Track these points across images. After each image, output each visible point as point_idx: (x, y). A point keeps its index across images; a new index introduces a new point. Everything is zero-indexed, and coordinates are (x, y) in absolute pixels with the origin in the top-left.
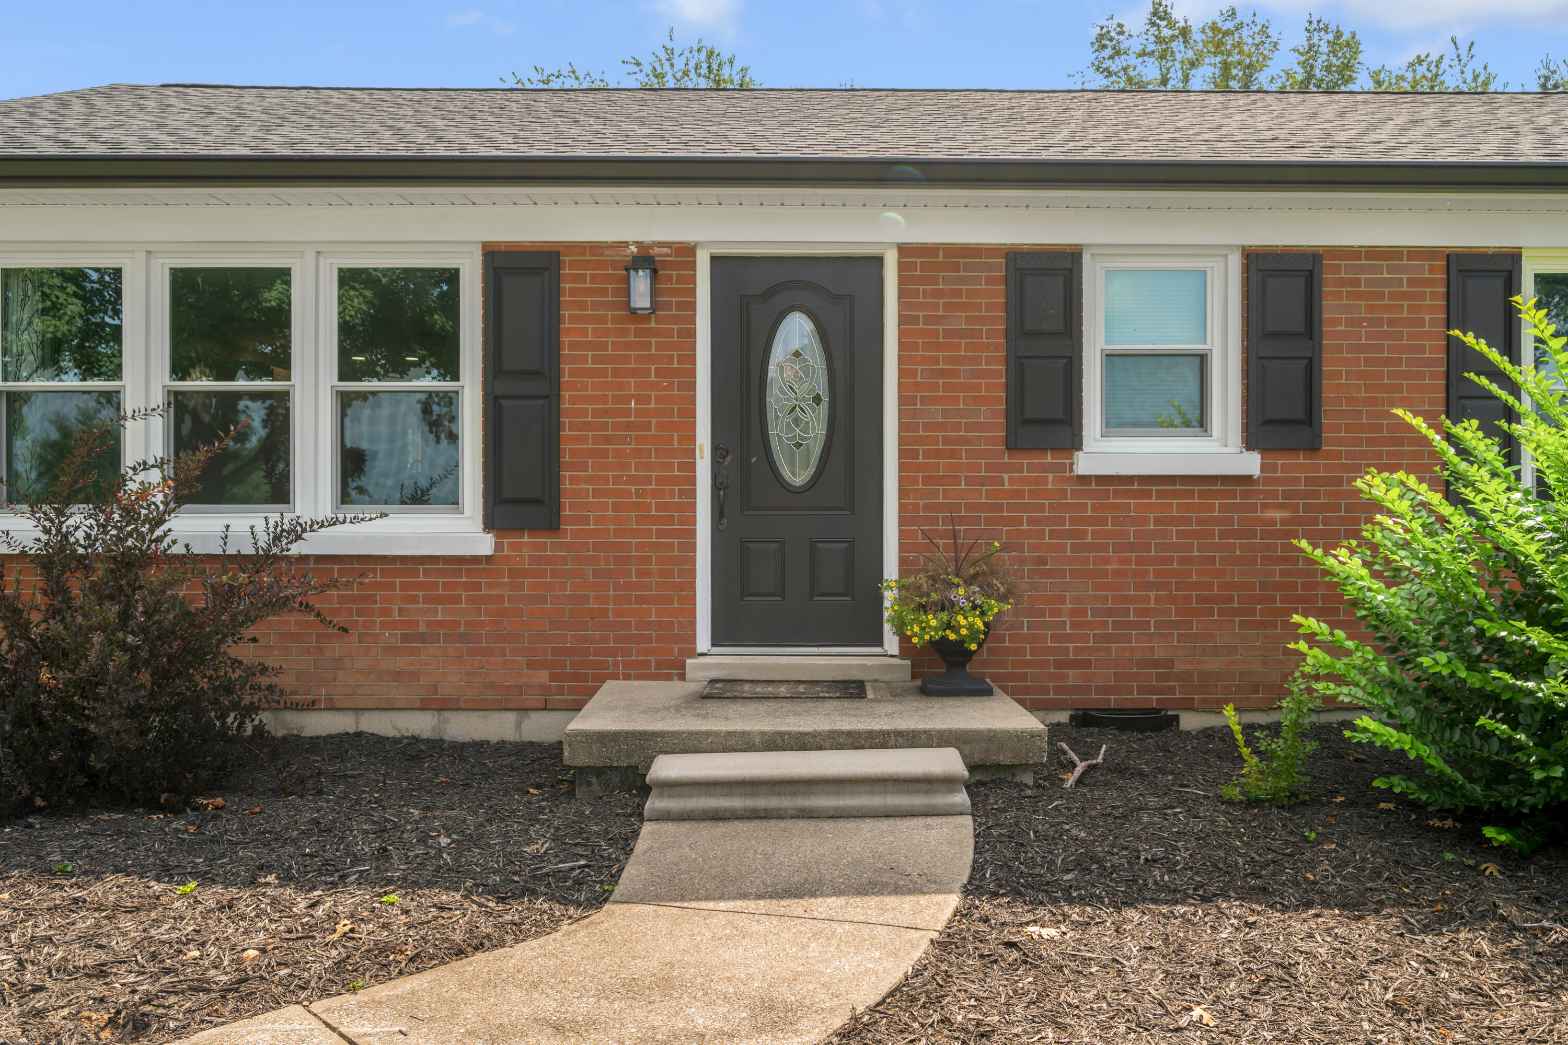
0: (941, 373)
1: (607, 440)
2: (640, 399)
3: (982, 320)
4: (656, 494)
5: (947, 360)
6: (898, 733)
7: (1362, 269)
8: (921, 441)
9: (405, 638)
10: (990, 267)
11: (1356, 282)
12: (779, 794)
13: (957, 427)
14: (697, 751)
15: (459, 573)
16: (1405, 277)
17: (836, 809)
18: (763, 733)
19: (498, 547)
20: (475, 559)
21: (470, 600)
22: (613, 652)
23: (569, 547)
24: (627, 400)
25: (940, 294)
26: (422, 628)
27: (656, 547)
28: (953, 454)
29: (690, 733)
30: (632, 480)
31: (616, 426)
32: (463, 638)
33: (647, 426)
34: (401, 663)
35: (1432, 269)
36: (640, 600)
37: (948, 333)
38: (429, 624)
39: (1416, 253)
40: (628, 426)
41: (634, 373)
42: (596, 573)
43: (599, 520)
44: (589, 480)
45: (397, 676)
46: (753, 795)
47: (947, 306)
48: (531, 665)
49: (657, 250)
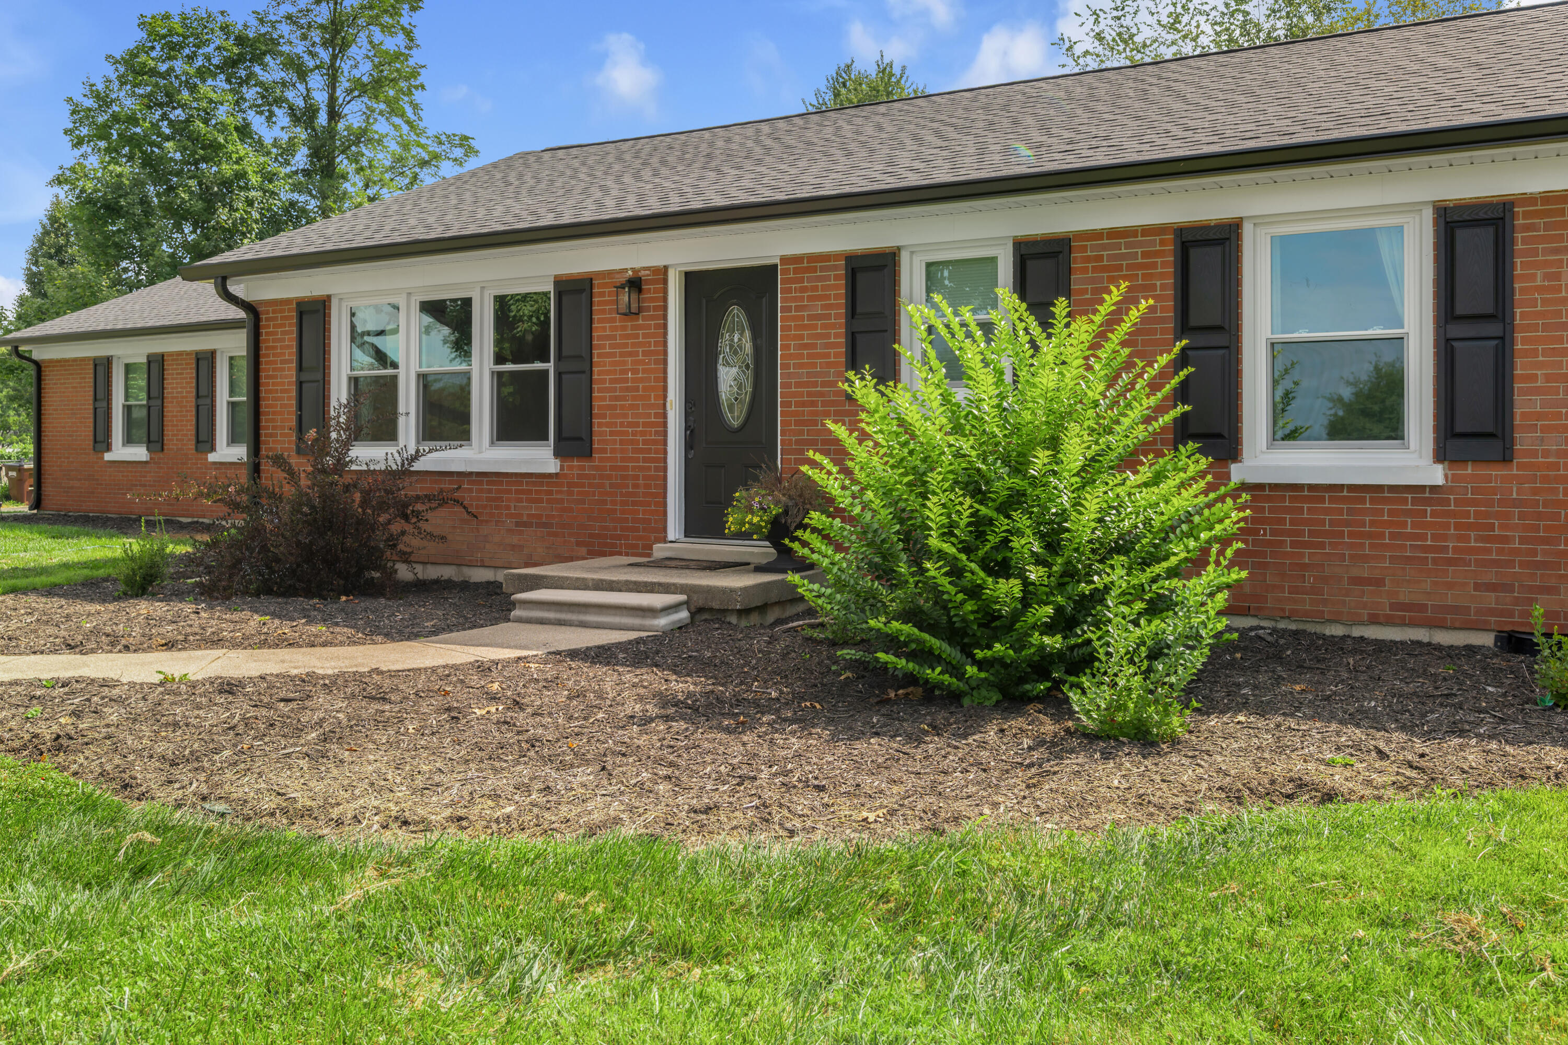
0: (806, 346)
1: (617, 398)
2: (635, 371)
3: (830, 307)
4: (643, 433)
5: (810, 336)
6: (660, 584)
7: (1104, 247)
8: (794, 395)
9: (518, 524)
10: (835, 268)
11: (1100, 258)
12: (573, 612)
13: (815, 384)
14: (562, 588)
15: (542, 484)
16: (1139, 250)
17: (597, 622)
18: (593, 580)
19: (562, 468)
20: (550, 475)
21: (549, 501)
22: (619, 537)
23: (597, 468)
24: (625, 372)
25: (804, 289)
26: (525, 519)
27: (641, 469)
28: (813, 404)
29: (560, 578)
30: (630, 425)
31: (622, 389)
32: (545, 525)
33: (637, 389)
34: (515, 540)
35: (1162, 243)
36: (634, 503)
37: (811, 317)
38: (528, 515)
39: (1148, 230)
40: (627, 389)
41: (630, 354)
42: (611, 486)
43: (613, 451)
44: (608, 425)
45: (513, 547)
46: (561, 611)
47: (810, 298)
48: (578, 544)
49: (643, 273)
